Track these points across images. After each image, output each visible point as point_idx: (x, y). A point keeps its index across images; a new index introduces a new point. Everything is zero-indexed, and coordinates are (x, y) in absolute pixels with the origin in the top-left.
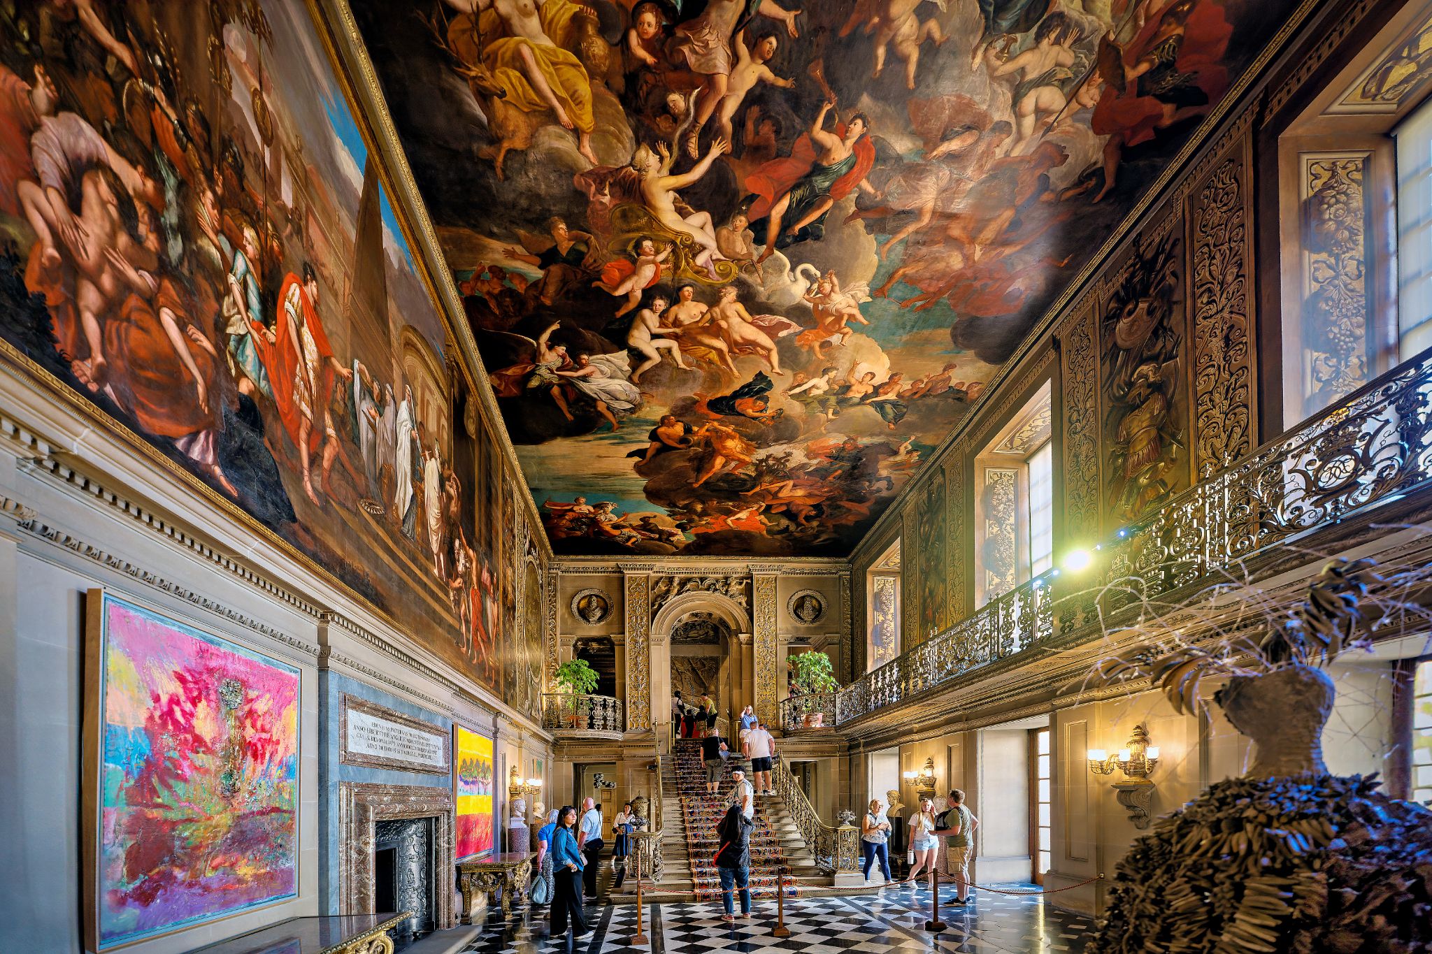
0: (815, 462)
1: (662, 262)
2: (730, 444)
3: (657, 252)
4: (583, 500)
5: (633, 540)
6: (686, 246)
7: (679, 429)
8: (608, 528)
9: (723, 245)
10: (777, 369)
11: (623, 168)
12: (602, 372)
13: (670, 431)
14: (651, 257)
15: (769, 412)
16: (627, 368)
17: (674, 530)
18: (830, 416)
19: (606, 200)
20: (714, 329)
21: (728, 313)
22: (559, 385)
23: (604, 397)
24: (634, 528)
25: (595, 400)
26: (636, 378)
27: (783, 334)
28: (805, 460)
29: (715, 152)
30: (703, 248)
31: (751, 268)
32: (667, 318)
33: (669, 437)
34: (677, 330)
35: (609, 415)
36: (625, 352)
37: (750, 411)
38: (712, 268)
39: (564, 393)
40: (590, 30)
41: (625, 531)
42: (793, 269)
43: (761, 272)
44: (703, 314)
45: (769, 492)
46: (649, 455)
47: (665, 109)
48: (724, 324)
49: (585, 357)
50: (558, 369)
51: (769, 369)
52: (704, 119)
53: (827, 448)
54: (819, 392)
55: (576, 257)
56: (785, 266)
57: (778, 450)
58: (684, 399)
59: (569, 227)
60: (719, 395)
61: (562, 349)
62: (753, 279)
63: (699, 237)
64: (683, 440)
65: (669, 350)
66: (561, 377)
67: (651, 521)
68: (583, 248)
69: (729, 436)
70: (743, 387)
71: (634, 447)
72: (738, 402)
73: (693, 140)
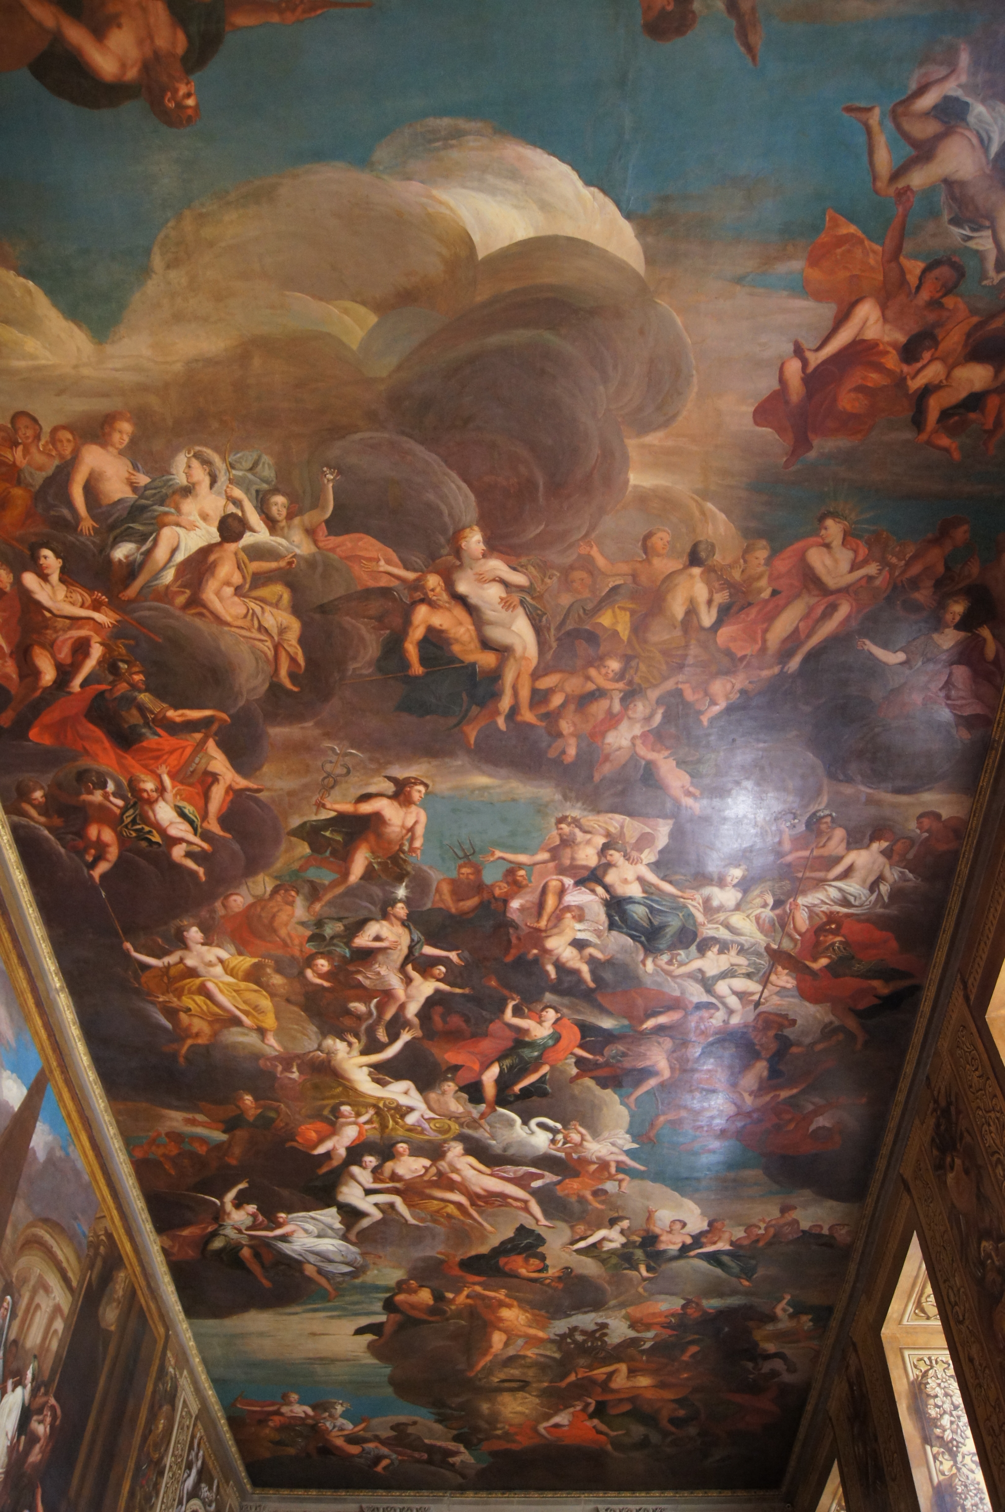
0: (650, 1334)
1: (366, 1123)
2: (505, 1313)
3: (358, 1115)
4: (294, 1397)
5: (385, 1462)
6: (390, 1109)
7: (425, 1296)
8: (340, 1442)
9: (435, 1106)
10: (543, 1221)
11: (310, 1052)
12: (306, 1231)
13: (414, 1298)
14: (353, 1119)
15: (552, 1272)
16: (337, 1226)
17: (452, 1446)
18: (644, 1273)
19: (295, 1075)
20: (444, 1182)
21: (459, 1166)
22: (250, 1247)
23: (312, 1258)
24: (383, 1442)
25: (299, 1263)
26: (352, 1236)
27: (536, 1184)
28: (632, 1334)
29: (406, 1037)
30: (411, 1110)
31: (474, 1124)
32: (382, 1173)
33: (413, 1306)
34: (398, 1185)
35: (323, 1281)
36: (333, 1210)
37: (523, 1271)
38: (426, 1126)
39: (257, 1255)
40: (269, 970)
41: (370, 1446)
42: (525, 1123)
43: (488, 1128)
44: (427, 1169)
45: (592, 1381)
46: (388, 1330)
47: (348, 1013)
48: (455, 1177)
49: (283, 1215)
50: (248, 1229)
51: (533, 1222)
52: (389, 1015)
53: (660, 1314)
54: (615, 1245)
55: (264, 1122)
56: (514, 1120)
57: (587, 1320)
58: (425, 1259)
59: (256, 1099)
60: (473, 1253)
61: (252, 1208)
62: (482, 1134)
63: (404, 1101)
64: (433, 1311)
65: (392, 1206)
66: (252, 1237)
67: (411, 1430)
68: (272, 1115)
69: (502, 1304)
70: (503, 1243)
71: (364, 1321)
72: (502, 1261)
73: (381, 1030)
